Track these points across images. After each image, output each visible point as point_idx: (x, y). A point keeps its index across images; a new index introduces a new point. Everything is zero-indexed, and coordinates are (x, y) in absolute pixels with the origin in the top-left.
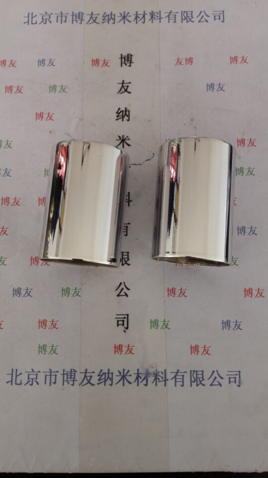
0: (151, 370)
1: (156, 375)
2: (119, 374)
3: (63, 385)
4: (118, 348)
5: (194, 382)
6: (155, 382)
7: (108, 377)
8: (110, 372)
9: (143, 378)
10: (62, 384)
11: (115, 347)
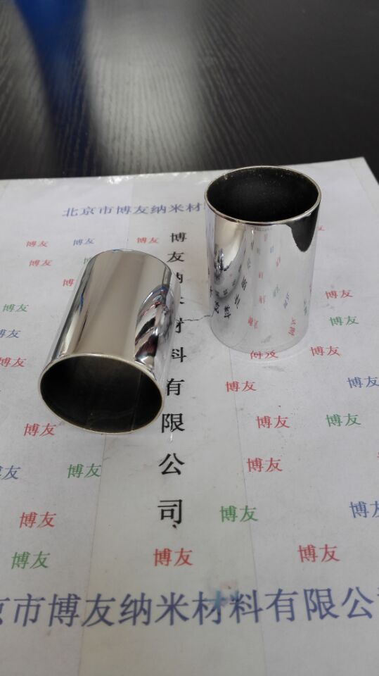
0: (227, 593)
1: (237, 601)
2: (162, 602)
3: (51, 624)
4: (163, 556)
5: (314, 611)
6: (235, 614)
7: (142, 609)
8: (146, 598)
9: (210, 607)
10: (48, 623)
11: (156, 554)
